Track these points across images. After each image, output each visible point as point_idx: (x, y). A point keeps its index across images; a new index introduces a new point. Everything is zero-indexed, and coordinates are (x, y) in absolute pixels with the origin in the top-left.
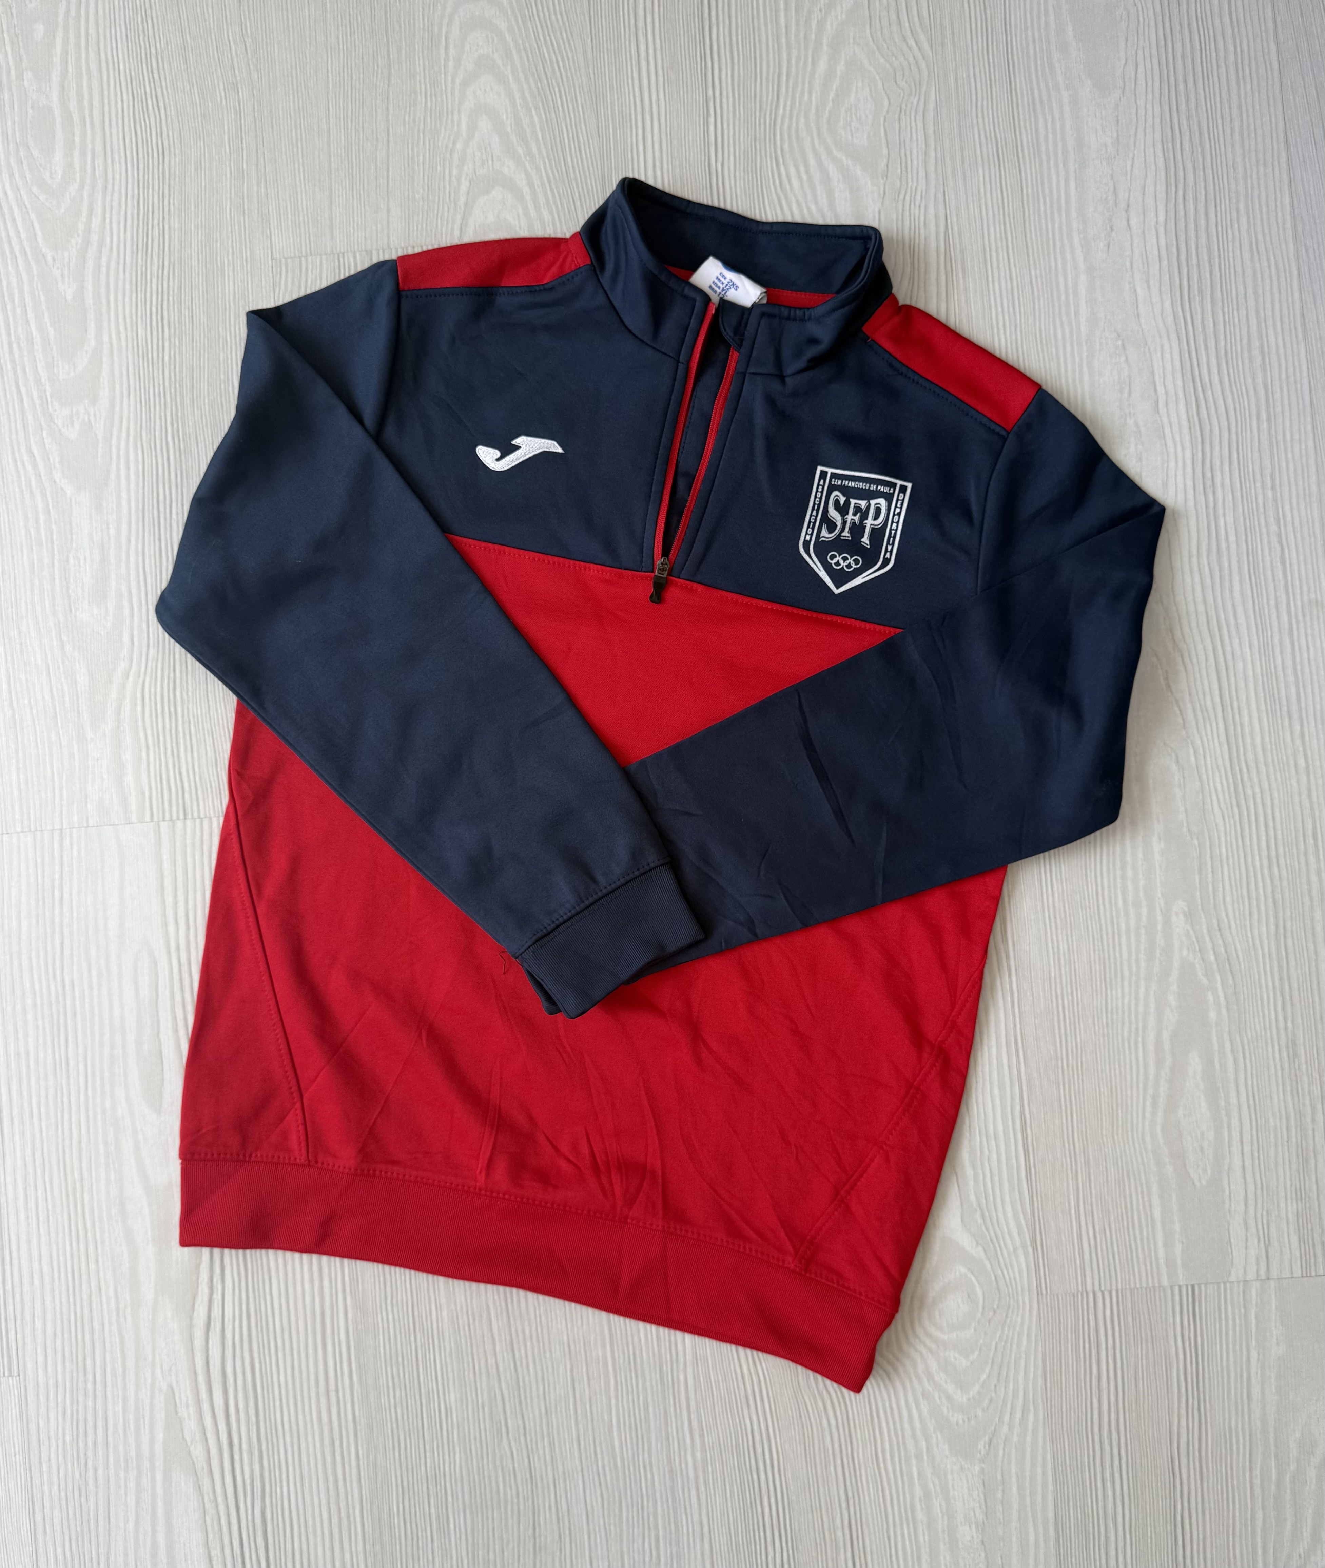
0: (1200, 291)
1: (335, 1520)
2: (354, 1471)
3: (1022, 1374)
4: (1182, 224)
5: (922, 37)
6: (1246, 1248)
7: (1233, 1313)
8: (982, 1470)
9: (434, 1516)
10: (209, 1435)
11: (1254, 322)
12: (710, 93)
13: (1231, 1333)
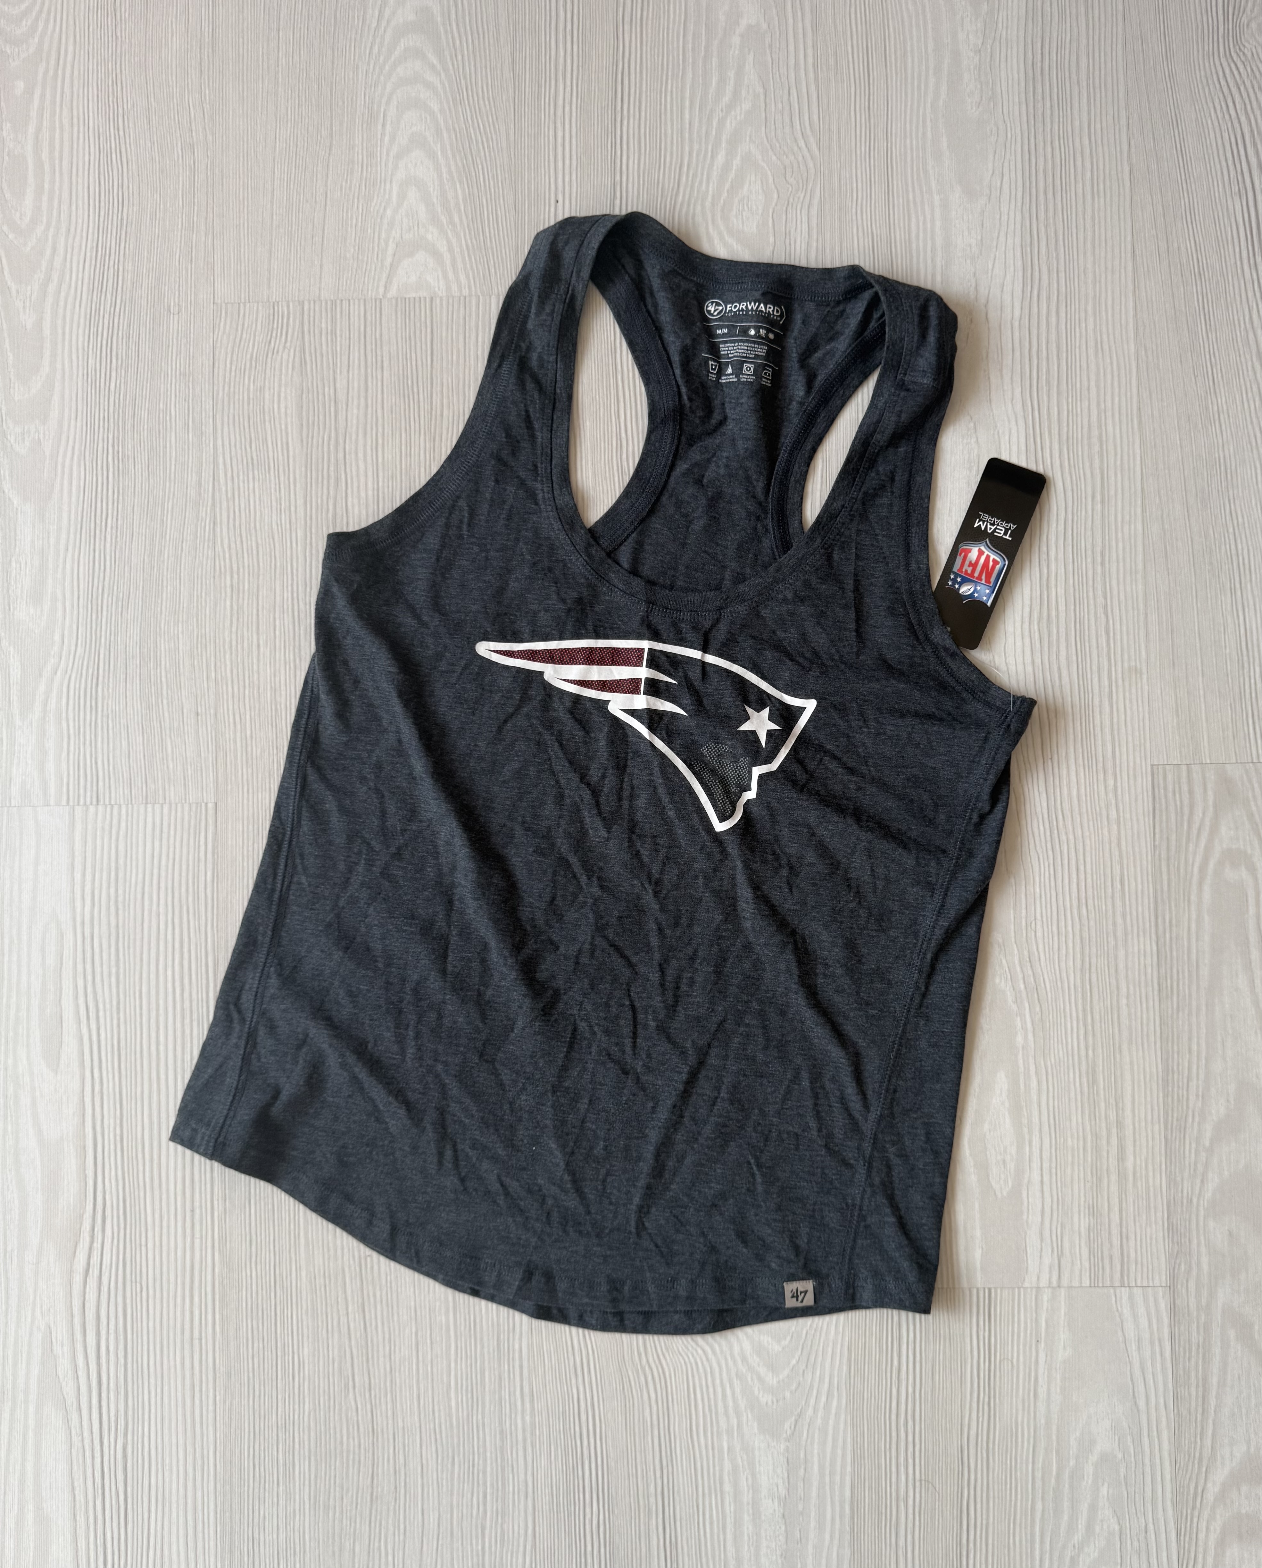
0: (1048, 382)
1: (190, 1459)
2: (211, 1415)
3: (829, 1360)
4: (1034, 321)
5: (812, 140)
6: (1041, 1257)
7: (1025, 1317)
8: (787, 1449)
9: (281, 1462)
10: (80, 1373)
11: (1094, 413)
12: (618, 178)
13: (1022, 1334)
